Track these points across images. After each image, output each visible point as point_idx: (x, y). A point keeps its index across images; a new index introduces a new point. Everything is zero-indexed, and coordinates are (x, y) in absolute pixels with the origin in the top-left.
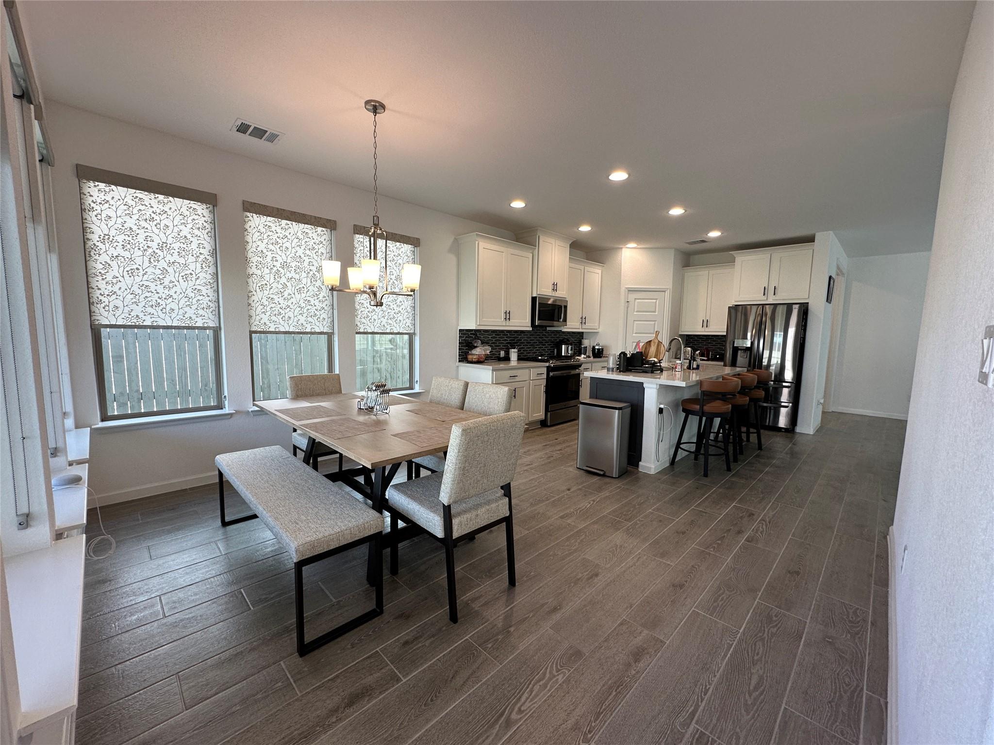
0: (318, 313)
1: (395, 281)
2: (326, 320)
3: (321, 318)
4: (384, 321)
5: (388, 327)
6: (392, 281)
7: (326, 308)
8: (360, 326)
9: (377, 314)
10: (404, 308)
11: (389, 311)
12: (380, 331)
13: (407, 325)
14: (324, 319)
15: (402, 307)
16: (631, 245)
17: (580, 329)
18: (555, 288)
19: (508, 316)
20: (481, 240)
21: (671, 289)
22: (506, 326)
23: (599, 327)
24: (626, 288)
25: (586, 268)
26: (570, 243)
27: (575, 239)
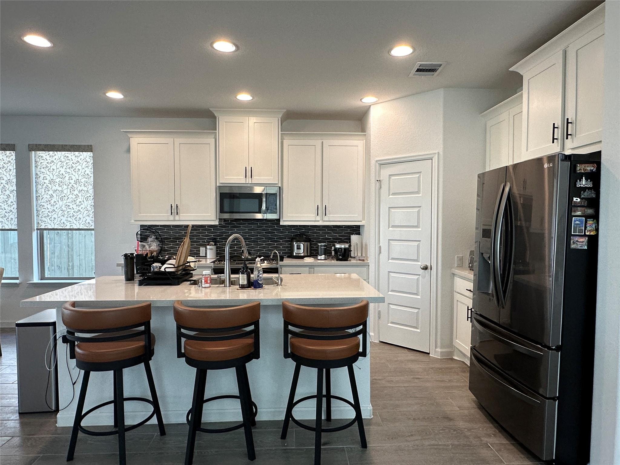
0: (7, 215)
1: (74, 185)
2: (14, 220)
3: (10, 218)
4: (64, 219)
5: (68, 224)
7: (13, 211)
8: (41, 224)
9: (57, 213)
10: (84, 207)
11: (69, 210)
12: (60, 228)
13: (88, 222)
14: (12, 219)
15: (82, 206)
16: (368, 99)
17: (318, 221)
18: (249, 174)
19: (175, 210)
20: (135, 136)
21: (441, 153)
22: (175, 220)
23: (364, 219)
24: (377, 161)
25: (327, 142)
26: (281, 116)
27: (285, 110)
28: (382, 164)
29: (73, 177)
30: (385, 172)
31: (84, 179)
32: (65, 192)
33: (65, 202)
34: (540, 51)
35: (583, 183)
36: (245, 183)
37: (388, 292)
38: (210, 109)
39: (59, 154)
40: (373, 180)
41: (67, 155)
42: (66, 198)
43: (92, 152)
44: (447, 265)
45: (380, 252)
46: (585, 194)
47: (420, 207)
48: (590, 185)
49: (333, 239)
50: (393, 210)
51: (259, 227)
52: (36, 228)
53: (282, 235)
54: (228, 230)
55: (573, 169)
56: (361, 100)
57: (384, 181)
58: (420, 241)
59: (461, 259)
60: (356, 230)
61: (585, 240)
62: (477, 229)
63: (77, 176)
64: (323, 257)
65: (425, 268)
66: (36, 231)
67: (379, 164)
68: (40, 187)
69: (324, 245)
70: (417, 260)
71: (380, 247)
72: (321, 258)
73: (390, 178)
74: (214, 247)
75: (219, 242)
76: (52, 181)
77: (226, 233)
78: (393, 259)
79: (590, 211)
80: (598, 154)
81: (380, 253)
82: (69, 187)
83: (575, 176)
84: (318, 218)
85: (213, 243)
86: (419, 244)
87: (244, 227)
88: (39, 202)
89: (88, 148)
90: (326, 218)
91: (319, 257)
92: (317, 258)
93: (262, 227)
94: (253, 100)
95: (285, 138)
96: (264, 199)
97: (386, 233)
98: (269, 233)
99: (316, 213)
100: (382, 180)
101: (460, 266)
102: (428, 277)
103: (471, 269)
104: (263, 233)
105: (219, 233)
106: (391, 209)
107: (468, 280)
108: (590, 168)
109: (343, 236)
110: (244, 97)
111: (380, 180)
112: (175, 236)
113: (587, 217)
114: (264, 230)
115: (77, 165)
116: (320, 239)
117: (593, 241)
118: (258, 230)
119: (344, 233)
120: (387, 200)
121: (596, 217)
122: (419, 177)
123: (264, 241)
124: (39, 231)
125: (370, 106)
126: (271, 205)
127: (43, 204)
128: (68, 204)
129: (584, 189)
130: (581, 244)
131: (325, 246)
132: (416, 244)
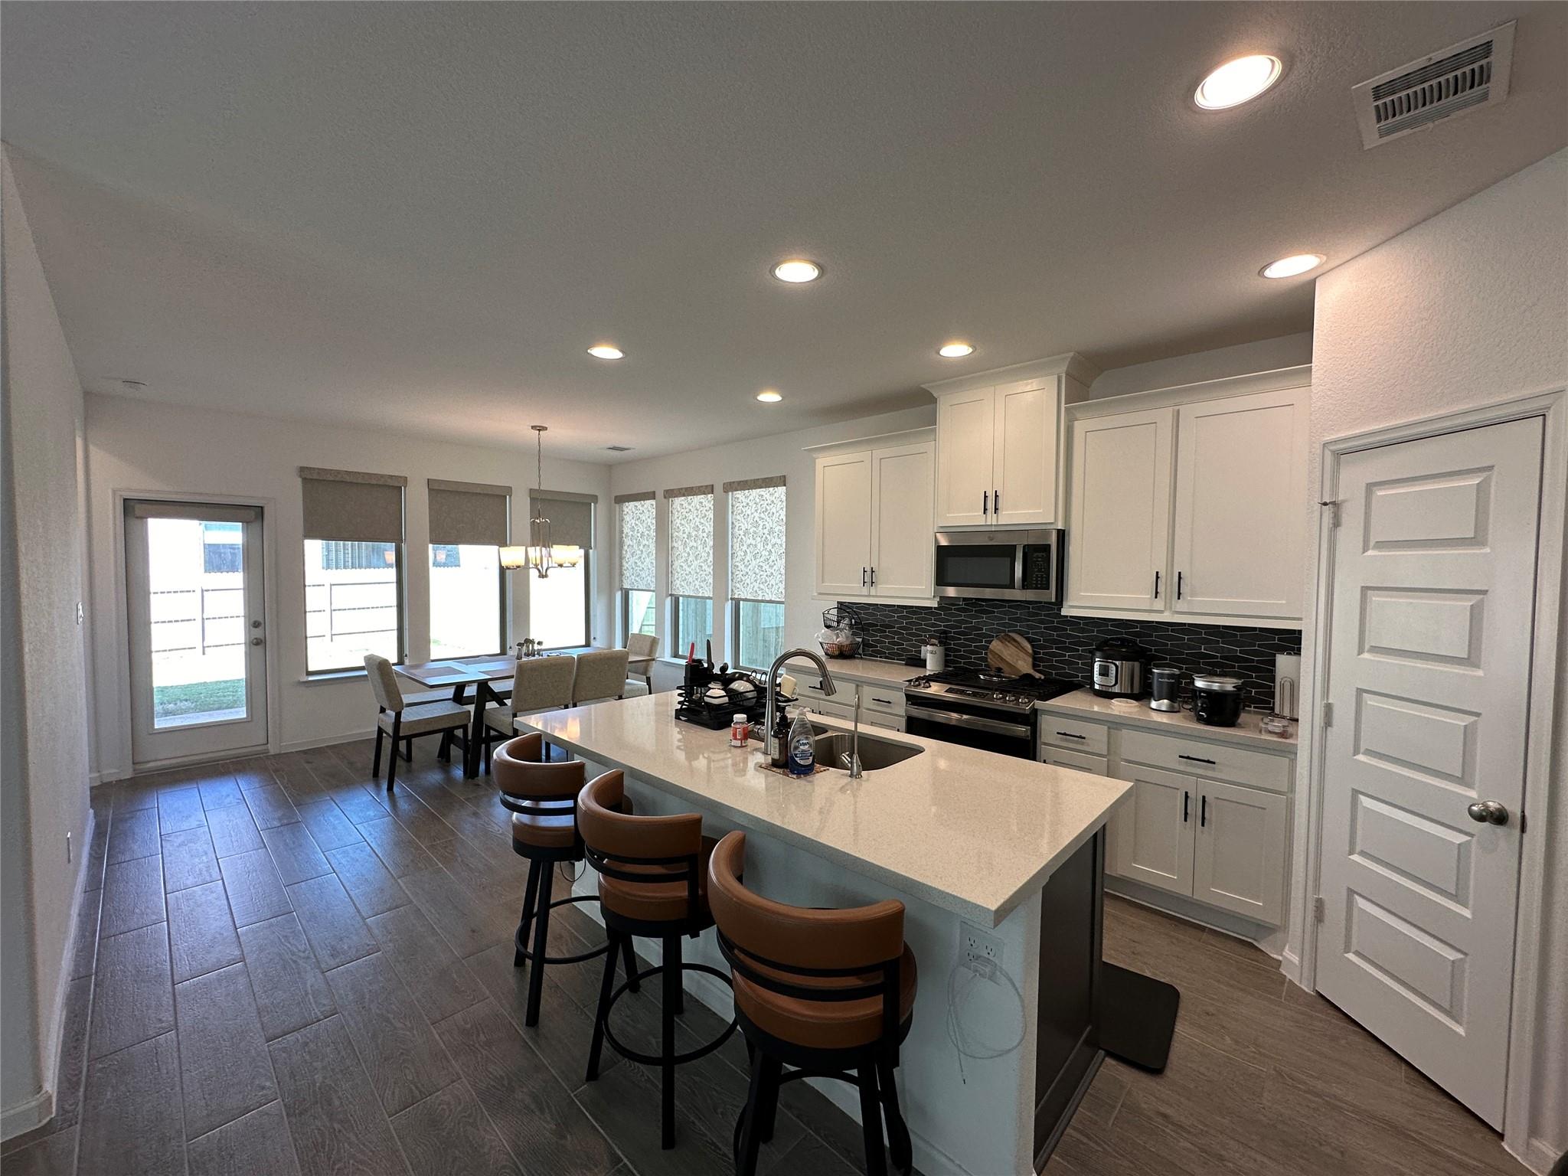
1: (768, 536)
4: (757, 586)
5: (761, 593)
6: (764, 536)
8: (736, 592)
9: (750, 577)
10: (777, 569)
11: (762, 573)
13: (780, 591)
15: (775, 567)
17: (1161, 612)
18: (991, 505)
19: (870, 577)
20: (820, 455)
22: (869, 596)
24: (1327, 444)
25: (1192, 409)
26: (1065, 368)
27: (1072, 354)
28: (1346, 452)
29: (767, 525)
30: (1354, 477)
31: (778, 527)
32: (759, 546)
33: (758, 561)
36: (984, 524)
37: (1351, 853)
38: (923, 386)
39: (755, 493)
41: (762, 493)
42: (760, 555)
43: (785, 485)
45: (1328, 722)
47: (1485, 592)
49: (1221, 658)
50: (1375, 599)
51: (1031, 614)
52: (730, 597)
53: (1083, 637)
54: (971, 617)
56: (1261, 272)
57: (1345, 504)
58: (1478, 715)
60: (1291, 641)
63: (771, 523)
64: (1164, 703)
65: (1498, 819)
66: (730, 601)
67: (1333, 452)
68: (735, 540)
69: (1168, 674)
70: (1465, 782)
71: (1329, 706)
72: (1160, 705)
73: (1369, 494)
74: (939, 649)
75: (954, 639)
76: (746, 532)
77: (967, 622)
78: (1372, 753)
81: (1328, 724)
82: (763, 539)
84: (1159, 604)
85: (936, 642)
86: (1476, 721)
87: (1000, 613)
88: (734, 561)
89: (782, 481)
90: (1181, 606)
91: (1154, 704)
92: (1150, 703)
93: (1037, 614)
94: (975, 353)
95: (1078, 415)
96: (1019, 559)
97: (1349, 667)
98: (1055, 629)
99: (1152, 592)
100: (1344, 501)
102: (1506, 850)
104: (1041, 628)
105: (954, 621)
106: (1369, 592)
109: (1255, 653)
110: (955, 350)
111: (1334, 503)
112: (884, 621)
114: (1043, 623)
115: (771, 506)
116: (1183, 654)
118: (1029, 621)
119: (1259, 646)
120: (1359, 562)
122: (1483, 485)
124: (734, 602)
125: (1312, 284)
126: (1037, 572)
127: (737, 564)
128: (761, 564)
131: (1171, 676)
132: (1461, 721)
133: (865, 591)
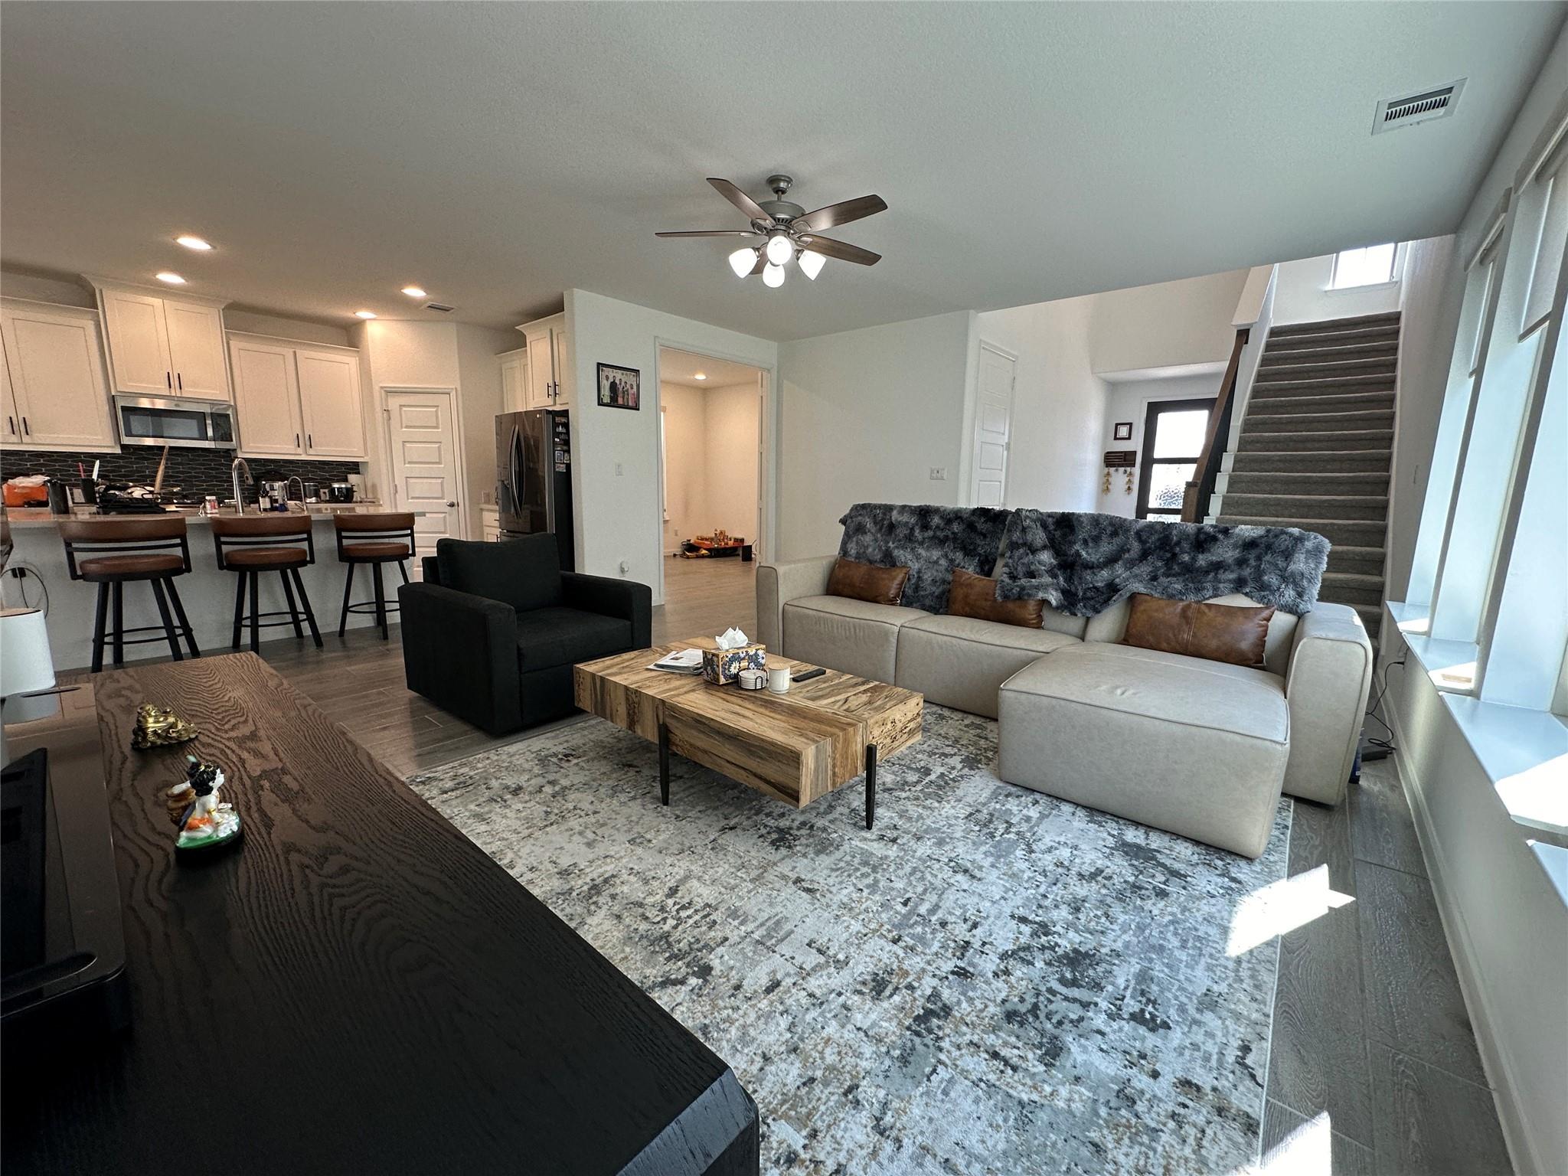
16: (363, 314)
17: (301, 455)
18: (175, 382)
19: (20, 427)
21: (459, 389)
22: (22, 443)
23: (366, 453)
24: (382, 388)
25: (302, 352)
26: (221, 307)
27: (228, 301)
28: (390, 392)
30: (394, 403)
34: (535, 324)
35: (560, 429)
38: (81, 274)
40: (378, 409)
44: (474, 501)
46: (563, 437)
47: (439, 442)
48: (564, 431)
51: (191, 460)
55: (554, 419)
57: (393, 411)
58: (442, 478)
59: (488, 495)
60: (355, 467)
61: (564, 466)
62: (498, 466)
65: (452, 505)
67: (384, 391)
69: (313, 485)
70: (442, 498)
71: (396, 486)
73: (400, 409)
78: (412, 498)
79: (565, 448)
80: (567, 411)
81: (396, 492)
83: (556, 425)
84: (300, 450)
90: (311, 451)
95: (233, 339)
96: (209, 422)
97: (401, 470)
99: (294, 445)
100: (391, 410)
101: (488, 502)
102: (455, 512)
103: (497, 503)
106: (407, 443)
107: (495, 511)
108: (564, 420)
109: (335, 475)
110: (171, 278)
111: (388, 410)
113: (564, 451)
114: (203, 465)
117: (568, 466)
119: (337, 472)
120: (399, 434)
121: (568, 451)
122: (436, 411)
123: (204, 481)
125: (364, 322)
129: (561, 433)
130: (562, 468)
132: (440, 481)
133: (14, 438)
